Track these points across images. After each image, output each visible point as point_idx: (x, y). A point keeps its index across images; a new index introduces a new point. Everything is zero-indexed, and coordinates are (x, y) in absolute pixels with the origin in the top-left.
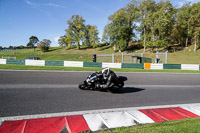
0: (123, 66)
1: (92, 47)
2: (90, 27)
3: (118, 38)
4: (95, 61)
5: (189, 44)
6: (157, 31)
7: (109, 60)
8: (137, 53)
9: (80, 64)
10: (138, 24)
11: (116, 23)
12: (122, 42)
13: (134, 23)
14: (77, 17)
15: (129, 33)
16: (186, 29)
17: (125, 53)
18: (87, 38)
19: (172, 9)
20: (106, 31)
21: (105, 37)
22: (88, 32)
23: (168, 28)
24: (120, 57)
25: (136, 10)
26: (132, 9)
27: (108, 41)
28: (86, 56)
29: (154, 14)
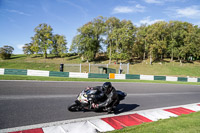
0: (90, 76)
1: (59, 57)
3: (86, 49)
4: (62, 70)
5: (146, 57)
6: (121, 45)
7: (76, 70)
8: (104, 64)
9: (46, 73)
10: (105, 38)
11: (84, 35)
12: (90, 53)
13: (101, 36)
14: (45, 26)
15: (96, 45)
17: (92, 64)
18: (55, 47)
19: (132, 28)
20: (74, 42)
21: (73, 48)
22: (57, 42)
23: (130, 44)
24: (87, 67)
25: (103, 24)
26: (99, 24)
27: (76, 51)
28: (53, 66)
29: (119, 30)
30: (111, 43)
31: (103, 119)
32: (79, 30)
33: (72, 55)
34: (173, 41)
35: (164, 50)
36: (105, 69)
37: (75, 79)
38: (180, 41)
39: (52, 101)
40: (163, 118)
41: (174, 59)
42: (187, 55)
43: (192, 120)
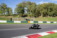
0: (21, 22)
1: (10, 15)
2: (9, 8)
3: (20, 13)
5: (40, 15)
6: (32, 11)
7: (16, 20)
8: (26, 18)
9: (5, 22)
10: (26, 9)
11: (19, 7)
12: (21, 14)
13: (25, 8)
14: (4, 4)
15: (23, 11)
16: (39, 11)
17: (22, 18)
18: (8, 12)
19: (36, 5)
20: (15, 10)
21: (15, 12)
22: (8, 10)
23: (35, 11)
24: (20, 19)
25: (25, 4)
26: (24, 3)
27: (16, 13)
28: (8, 19)
29: (31, 6)
30: (28, 10)
31: (26, 36)
32: (17, 6)
33: (15, 15)
34: (49, 10)
35: (46, 13)
36: (26, 19)
37: (16, 23)
38: (51, 10)
39: (8, 31)
40: (46, 35)
41: (50, 16)
42: (54, 14)
43: (55, 35)
